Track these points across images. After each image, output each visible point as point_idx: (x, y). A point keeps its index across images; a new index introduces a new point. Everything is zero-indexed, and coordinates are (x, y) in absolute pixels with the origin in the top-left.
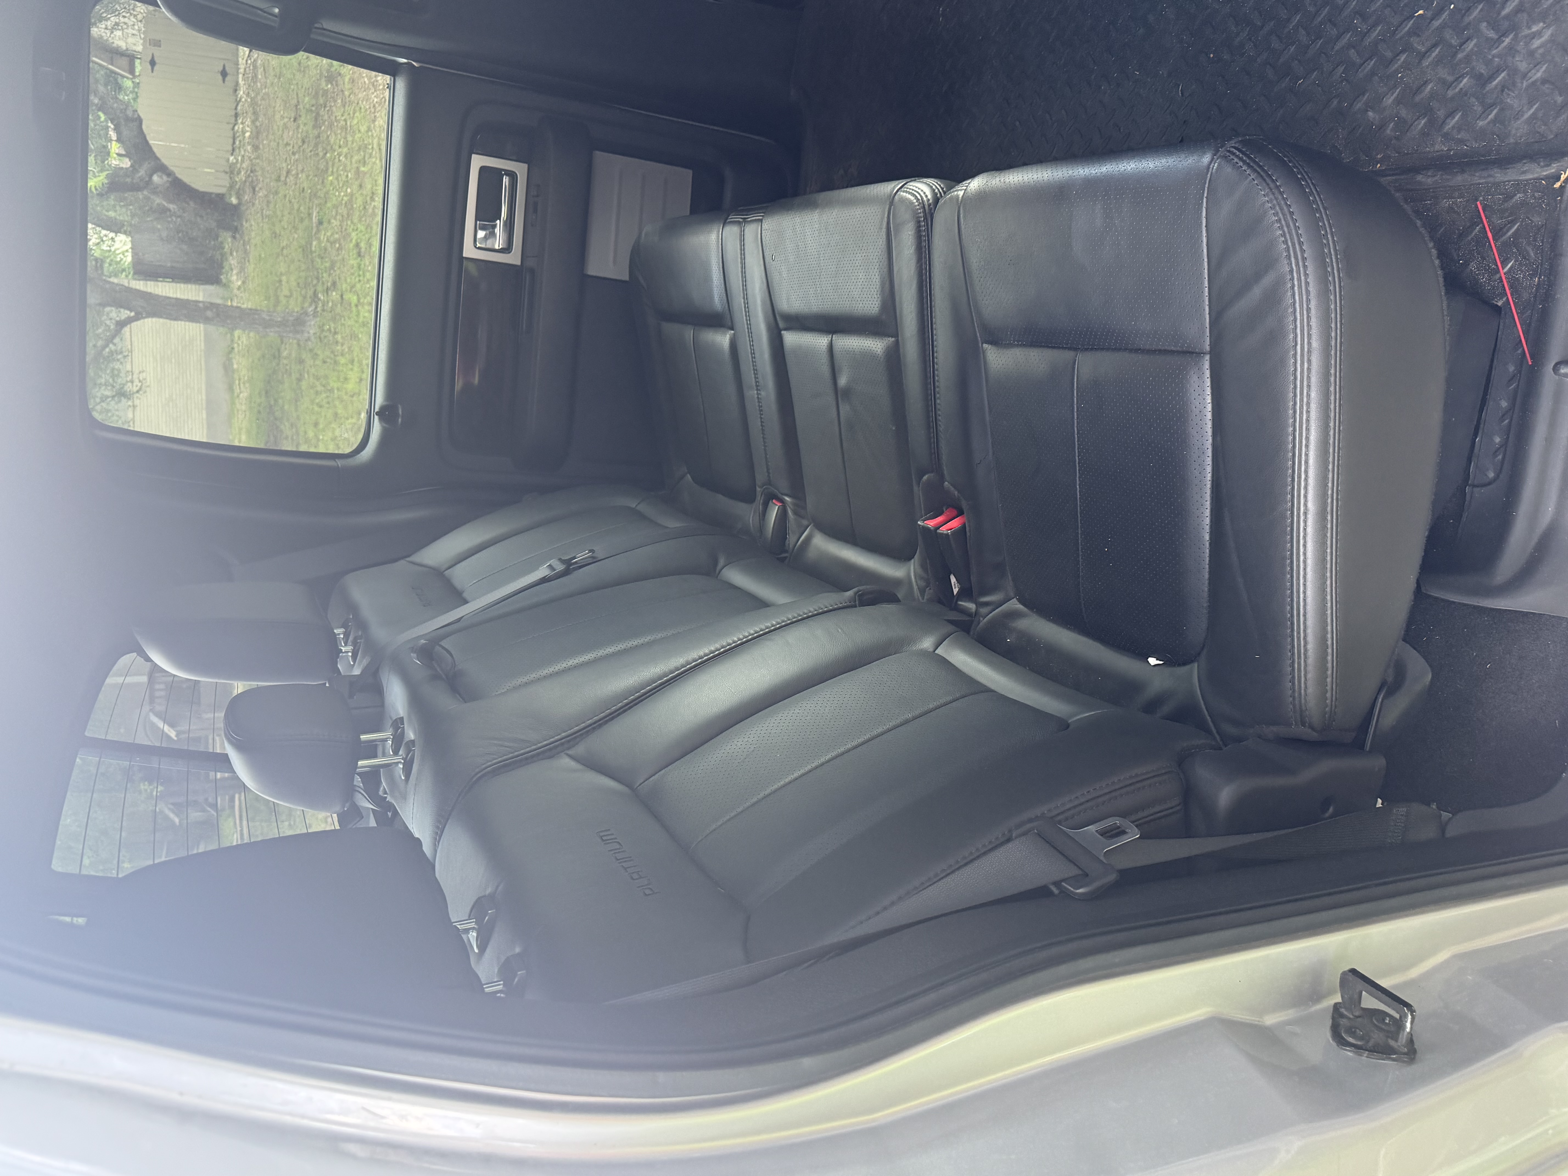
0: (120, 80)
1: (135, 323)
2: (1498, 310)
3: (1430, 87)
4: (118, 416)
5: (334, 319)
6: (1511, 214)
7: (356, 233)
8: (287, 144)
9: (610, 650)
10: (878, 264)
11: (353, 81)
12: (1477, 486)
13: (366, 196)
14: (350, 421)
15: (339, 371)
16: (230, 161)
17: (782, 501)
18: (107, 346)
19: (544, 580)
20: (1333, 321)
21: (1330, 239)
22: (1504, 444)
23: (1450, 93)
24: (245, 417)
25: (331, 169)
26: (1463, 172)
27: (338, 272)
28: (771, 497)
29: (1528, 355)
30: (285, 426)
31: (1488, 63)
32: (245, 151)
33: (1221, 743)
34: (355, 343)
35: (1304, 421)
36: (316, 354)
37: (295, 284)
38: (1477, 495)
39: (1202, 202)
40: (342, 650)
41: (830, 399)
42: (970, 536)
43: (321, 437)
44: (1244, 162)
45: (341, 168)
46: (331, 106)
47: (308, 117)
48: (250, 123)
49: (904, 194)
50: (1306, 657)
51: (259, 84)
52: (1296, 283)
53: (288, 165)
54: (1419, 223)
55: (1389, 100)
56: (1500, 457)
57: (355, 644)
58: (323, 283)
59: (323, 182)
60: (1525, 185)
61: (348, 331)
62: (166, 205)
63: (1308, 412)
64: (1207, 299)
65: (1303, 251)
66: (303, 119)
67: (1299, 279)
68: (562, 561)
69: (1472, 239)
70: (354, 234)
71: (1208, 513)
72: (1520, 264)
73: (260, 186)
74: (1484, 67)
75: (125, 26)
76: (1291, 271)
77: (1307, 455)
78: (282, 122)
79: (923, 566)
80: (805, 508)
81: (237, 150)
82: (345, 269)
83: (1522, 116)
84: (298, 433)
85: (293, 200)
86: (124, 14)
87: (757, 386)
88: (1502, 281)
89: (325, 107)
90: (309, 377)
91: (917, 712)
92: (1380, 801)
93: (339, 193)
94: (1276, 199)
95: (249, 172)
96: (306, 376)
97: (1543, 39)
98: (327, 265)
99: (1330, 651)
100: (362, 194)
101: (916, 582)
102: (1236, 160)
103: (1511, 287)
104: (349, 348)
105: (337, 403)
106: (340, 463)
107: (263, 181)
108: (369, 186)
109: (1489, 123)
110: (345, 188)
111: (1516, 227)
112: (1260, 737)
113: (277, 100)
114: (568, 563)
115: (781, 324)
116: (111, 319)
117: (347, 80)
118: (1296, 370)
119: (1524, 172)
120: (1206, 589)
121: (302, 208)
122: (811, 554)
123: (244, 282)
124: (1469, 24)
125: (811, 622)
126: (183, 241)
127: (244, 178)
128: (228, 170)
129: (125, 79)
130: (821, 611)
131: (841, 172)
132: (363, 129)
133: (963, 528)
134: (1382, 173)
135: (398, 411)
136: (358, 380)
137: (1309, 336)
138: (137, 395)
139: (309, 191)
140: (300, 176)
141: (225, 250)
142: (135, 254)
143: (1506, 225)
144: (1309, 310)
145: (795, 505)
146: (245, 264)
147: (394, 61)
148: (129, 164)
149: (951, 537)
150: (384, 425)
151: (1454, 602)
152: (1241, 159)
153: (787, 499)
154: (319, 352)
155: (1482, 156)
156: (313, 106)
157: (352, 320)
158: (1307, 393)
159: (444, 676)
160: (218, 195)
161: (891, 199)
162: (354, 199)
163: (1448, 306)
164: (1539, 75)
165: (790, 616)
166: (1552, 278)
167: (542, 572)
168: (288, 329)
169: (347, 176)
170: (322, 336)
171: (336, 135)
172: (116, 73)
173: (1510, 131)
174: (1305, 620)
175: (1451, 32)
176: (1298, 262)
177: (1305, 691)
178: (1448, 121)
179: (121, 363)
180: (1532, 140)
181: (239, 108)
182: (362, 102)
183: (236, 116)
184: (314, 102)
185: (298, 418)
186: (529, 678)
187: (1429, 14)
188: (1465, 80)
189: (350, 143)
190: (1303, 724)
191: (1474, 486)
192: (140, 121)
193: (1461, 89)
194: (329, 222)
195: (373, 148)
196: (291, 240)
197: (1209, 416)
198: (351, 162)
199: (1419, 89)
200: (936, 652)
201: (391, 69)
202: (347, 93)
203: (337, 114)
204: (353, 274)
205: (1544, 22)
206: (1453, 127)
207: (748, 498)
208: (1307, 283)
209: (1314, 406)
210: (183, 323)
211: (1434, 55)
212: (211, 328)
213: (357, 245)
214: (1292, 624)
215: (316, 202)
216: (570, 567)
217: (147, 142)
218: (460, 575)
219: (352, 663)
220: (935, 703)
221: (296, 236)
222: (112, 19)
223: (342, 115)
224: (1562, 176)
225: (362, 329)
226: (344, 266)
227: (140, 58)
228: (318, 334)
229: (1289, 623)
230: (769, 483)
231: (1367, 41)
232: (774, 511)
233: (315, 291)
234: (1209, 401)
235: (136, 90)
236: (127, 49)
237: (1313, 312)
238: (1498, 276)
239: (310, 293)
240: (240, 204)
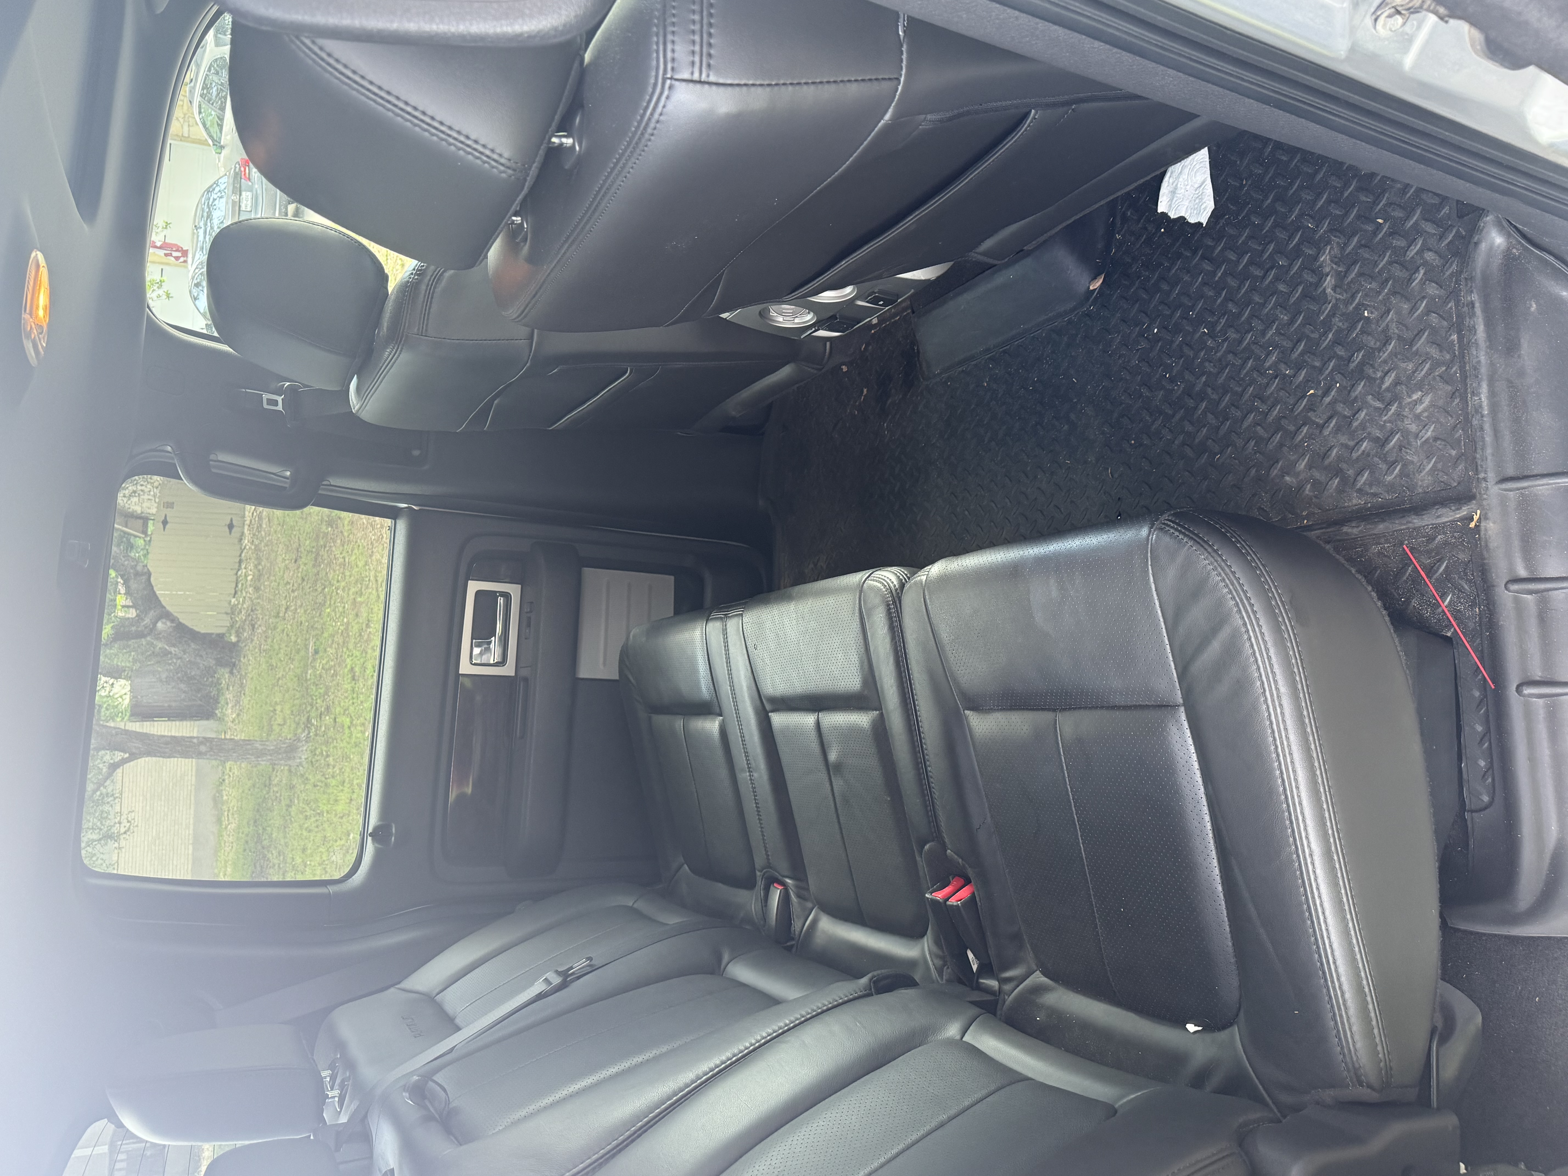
0: (132, 540)
1: (128, 764)
2: (1448, 640)
3: (1335, 451)
4: (102, 859)
5: (327, 743)
6: (1437, 554)
7: (351, 658)
8: (288, 583)
9: (613, 1070)
10: (854, 645)
11: (352, 523)
12: (1476, 811)
13: (363, 623)
14: (339, 843)
15: (329, 794)
16: (232, 603)
17: (783, 884)
18: (98, 789)
19: (540, 997)
20: (1295, 666)
21: (1274, 592)
22: (1490, 767)
23: (1355, 455)
24: (231, 850)
25: (328, 602)
26: (1383, 521)
27: (332, 697)
28: (771, 881)
29: (1489, 680)
30: (272, 854)
31: (1382, 428)
32: (246, 592)
33: (1279, 1115)
34: (346, 764)
35: (1289, 764)
36: (307, 779)
37: (288, 712)
38: (1477, 821)
39: (1148, 569)
40: (328, 1095)
41: (824, 776)
42: (981, 906)
43: (308, 863)
44: (1180, 532)
45: (339, 600)
46: (330, 547)
47: (309, 558)
48: (252, 568)
49: (872, 582)
50: (1346, 1008)
51: (263, 533)
52: (1252, 634)
53: (287, 602)
54: (1353, 571)
55: (1302, 465)
56: (1490, 780)
57: (342, 1087)
58: (317, 709)
59: (320, 615)
60: (1443, 528)
61: (340, 753)
62: (167, 648)
63: (1291, 754)
64: (1170, 655)
65: (1252, 605)
66: (303, 560)
67: (1254, 631)
68: (558, 973)
69: (1407, 578)
70: (348, 661)
71: (1215, 863)
72: (1458, 597)
73: (259, 623)
74: (1379, 432)
75: (142, 493)
76: (1245, 624)
77: (1299, 796)
78: (284, 564)
79: (937, 942)
80: (808, 889)
81: (239, 593)
82: (340, 693)
83: (1424, 469)
84: (285, 862)
85: (291, 634)
86: (142, 483)
87: (749, 768)
88: (1445, 614)
89: (325, 547)
90: (299, 803)
91: (952, 1112)
92: (1462, 1166)
93: (336, 623)
94: (1216, 561)
95: (249, 611)
96: (296, 801)
97: (1424, 405)
98: (322, 691)
99: (1369, 999)
100: (358, 623)
101: (932, 961)
102: (1172, 531)
103: (1456, 618)
104: (341, 769)
105: (326, 825)
106: (332, 889)
107: (262, 618)
108: (365, 615)
109: (1395, 477)
110: (342, 618)
111: (1445, 564)
112: (1318, 1103)
113: (280, 545)
114: (564, 974)
115: (768, 707)
116: (104, 762)
117: (346, 523)
118: (1269, 715)
119: (1438, 517)
120: (1230, 944)
121: (299, 640)
122: (819, 939)
123: (238, 715)
124: (1356, 397)
125: (828, 1018)
126: (181, 681)
127: (244, 618)
128: (229, 611)
129: (138, 539)
130: (835, 1003)
131: (811, 566)
132: (361, 564)
133: (973, 898)
134: (1308, 528)
135: (392, 830)
136: (348, 801)
137: (1275, 681)
138: (124, 836)
139: (307, 624)
140: (299, 611)
141: (222, 685)
142: (134, 697)
143: (1435, 564)
144: (1269, 658)
145: (797, 887)
146: (241, 696)
147: (396, 507)
148: (134, 615)
149: (962, 909)
150: (377, 845)
151: (1485, 934)
152: (1176, 530)
153: (788, 881)
154: (310, 777)
155: (1397, 506)
156: (313, 547)
157: (344, 741)
158: (1286, 736)
159: (437, 1116)
160: (218, 635)
161: (861, 588)
162: (350, 627)
163: (1400, 643)
164: (1429, 433)
165: (804, 1013)
166: (1491, 608)
167: (539, 987)
168: (280, 756)
169: (344, 607)
170: (313, 760)
171: (335, 571)
172: (129, 534)
173: (1416, 483)
174: (1336, 967)
175: (1342, 405)
176: (1249, 616)
177: (1354, 1046)
178: (1358, 478)
179: (112, 806)
180: (1439, 489)
181: (243, 555)
182: (361, 540)
183: (240, 562)
184: (314, 544)
185: (286, 844)
186: (528, 1110)
187: (1320, 393)
188: (1365, 444)
189: (347, 578)
190: (1361, 1084)
191: (1472, 811)
192: (149, 574)
193: (1364, 451)
194: (325, 650)
195: (369, 580)
196: (287, 670)
197: (1196, 765)
198: (348, 594)
199: (1325, 455)
200: (964, 1039)
201: (392, 514)
202: (346, 534)
203: (336, 553)
204: (347, 698)
205: (1422, 391)
206: (1364, 483)
207: (748, 884)
208: (1262, 634)
209: (1295, 748)
210: (176, 759)
211: (1332, 425)
212: (203, 762)
213: (352, 669)
214: (1324, 973)
215: (313, 633)
216: (567, 979)
217: (154, 593)
218: (452, 1000)
219: (339, 1110)
220: (970, 1099)
221: (292, 667)
222: (130, 488)
223: (341, 554)
224: (1474, 517)
225: (353, 750)
226: (338, 691)
227: (153, 520)
228: (310, 759)
229: (1321, 972)
230: (769, 866)
231: (1270, 418)
232: (776, 895)
233: (309, 717)
234: (1193, 751)
235: (147, 547)
236: (142, 513)
237: (1274, 660)
238: (1440, 610)
239: (304, 719)
240: (238, 641)
